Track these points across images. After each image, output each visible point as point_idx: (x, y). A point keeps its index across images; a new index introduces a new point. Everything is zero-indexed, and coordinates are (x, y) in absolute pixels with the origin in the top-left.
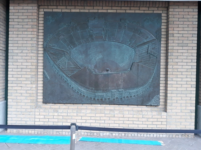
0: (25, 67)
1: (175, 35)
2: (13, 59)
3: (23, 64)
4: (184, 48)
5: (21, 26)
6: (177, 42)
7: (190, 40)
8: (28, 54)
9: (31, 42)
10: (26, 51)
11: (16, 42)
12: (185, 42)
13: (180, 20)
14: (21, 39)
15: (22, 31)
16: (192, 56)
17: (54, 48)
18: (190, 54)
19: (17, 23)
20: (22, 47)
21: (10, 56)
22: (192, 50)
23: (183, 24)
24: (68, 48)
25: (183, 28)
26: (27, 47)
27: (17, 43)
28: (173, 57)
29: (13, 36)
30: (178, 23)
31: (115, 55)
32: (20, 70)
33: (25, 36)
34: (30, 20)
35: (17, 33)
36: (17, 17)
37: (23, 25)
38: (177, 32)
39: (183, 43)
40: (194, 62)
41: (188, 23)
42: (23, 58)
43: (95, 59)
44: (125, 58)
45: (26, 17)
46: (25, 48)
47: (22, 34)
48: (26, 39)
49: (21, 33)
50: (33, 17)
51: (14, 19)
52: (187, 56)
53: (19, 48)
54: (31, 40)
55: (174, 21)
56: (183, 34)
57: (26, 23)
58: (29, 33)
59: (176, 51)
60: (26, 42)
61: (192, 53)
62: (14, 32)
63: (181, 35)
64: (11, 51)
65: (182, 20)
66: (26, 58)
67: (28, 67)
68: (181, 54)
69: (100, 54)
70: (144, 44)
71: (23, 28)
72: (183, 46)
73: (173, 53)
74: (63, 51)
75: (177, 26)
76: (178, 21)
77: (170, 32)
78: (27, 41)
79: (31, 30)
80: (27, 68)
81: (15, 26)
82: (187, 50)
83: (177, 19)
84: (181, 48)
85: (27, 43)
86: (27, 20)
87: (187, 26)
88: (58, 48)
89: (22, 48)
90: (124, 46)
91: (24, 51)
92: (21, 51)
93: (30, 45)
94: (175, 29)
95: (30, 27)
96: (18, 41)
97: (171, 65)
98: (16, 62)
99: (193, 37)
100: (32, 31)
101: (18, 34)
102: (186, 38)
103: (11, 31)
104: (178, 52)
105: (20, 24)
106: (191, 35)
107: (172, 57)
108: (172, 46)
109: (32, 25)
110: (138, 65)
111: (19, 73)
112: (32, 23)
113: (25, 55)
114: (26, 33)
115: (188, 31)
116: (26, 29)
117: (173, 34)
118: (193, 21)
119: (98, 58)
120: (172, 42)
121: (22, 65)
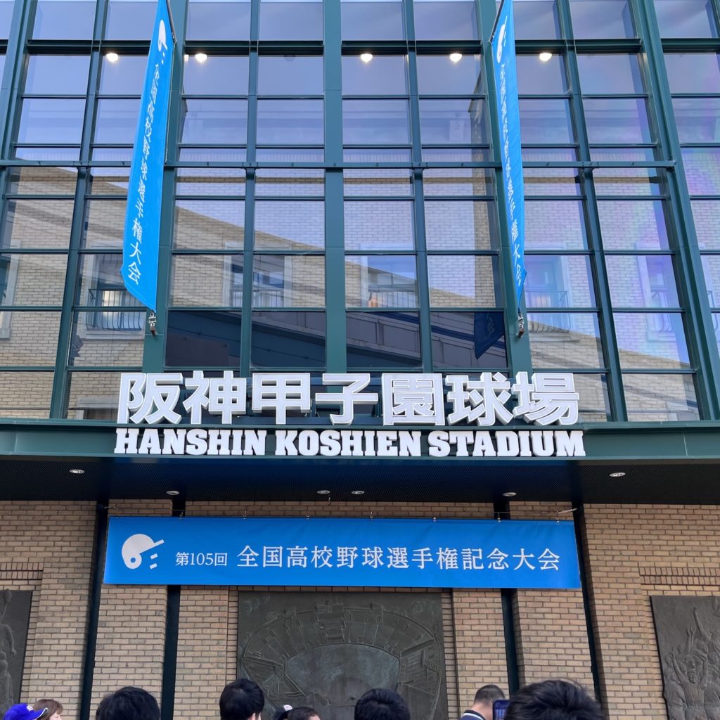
0: (205, 695)
1: (466, 633)
2: (183, 680)
3: (202, 689)
4: (484, 656)
5: (200, 620)
6: (470, 645)
7: (493, 642)
8: (212, 671)
9: (216, 648)
10: (209, 665)
11: (191, 648)
12: (484, 645)
13: (472, 606)
14: (200, 642)
15: (202, 628)
16: (499, 671)
17: (256, 657)
18: (496, 668)
19: (192, 614)
20: (201, 657)
21: (179, 674)
22: (498, 659)
23: (478, 613)
24: (280, 658)
25: (479, 619)
26: (209, 657)
27: (193, 651)
28: (465, 672)
29: (184, 637)
30: (470, 611)
31: (365, 669)
32: (196, 701)
33: (207, 637)
34: (217, 608)
35: (192, 631)
36: (193, 603)
37: (203, 618)
38: (469, 627)
39: (481, 647)
40: (505, 683)
41: (487, 611)
42: (202, 677)
43: (330, 678)
44: (382, 675)
45: (209, 603)
46: (207, 660)
47: (201, 632)
48: (208, 642)
49: (199, 631)
50: (221, 603)
51: (187, 606)
52: (491, 671)
53: (196, 660)
54: (217, 645)
55: (462, 608)
56: (479, 631)
57: (208, 614)
58: (215, 631)
59: (471, 662)
60: (207, 648)
61: (499, 665)
62: (188, 630)
63: (477, 633)
64: (182, 665)
65: (476, 605)
66: (208, 677)
67: (210, 695)
68: (480, 668)
69: (338, 668)
70: (415, 648)
71: (203, 622)
72: (481, 653)
73: (466, 665)
74: (272, 663)
75: (468, 617)
76: (470, 608)
77: (457, 628)
78: (210, 646)
79: (218, 627)
80: (208, 697)
81: (189, 620)
82: (490, 660)
83: (467, 605)
84: (479, 656)
85: (210, 651)
86: (211, 608)
87: (484, 616)
88: (263, 658)
89: (201, 659)
90: (379, 651)
91: (204, 666)
92: (199, 664)
93: (216, 654)
94: (465, 622)
95: (217, 620)
96: (194, 646)
97: (464, 688)
98: (189, 686)
99: (496, 636)
100: (219, 629)
101: (194, 634)
102: (486, 639)
103: (182, 629)
104: (474, 665)
105: (198, 614)
106: (494, 633)
107: (466, 674)
108: (462, 653)
109: (219, 617)
110: (407, 688)
111: (193, 707)
112: (219, 614)
113: (206, 671)
114: (208, 631)
115: (488, 625)
116: (208, 625)
117: (463, 631)
118: (494, 608)
119: (334, 676)
120: (462, 645)
121: (199, 692)
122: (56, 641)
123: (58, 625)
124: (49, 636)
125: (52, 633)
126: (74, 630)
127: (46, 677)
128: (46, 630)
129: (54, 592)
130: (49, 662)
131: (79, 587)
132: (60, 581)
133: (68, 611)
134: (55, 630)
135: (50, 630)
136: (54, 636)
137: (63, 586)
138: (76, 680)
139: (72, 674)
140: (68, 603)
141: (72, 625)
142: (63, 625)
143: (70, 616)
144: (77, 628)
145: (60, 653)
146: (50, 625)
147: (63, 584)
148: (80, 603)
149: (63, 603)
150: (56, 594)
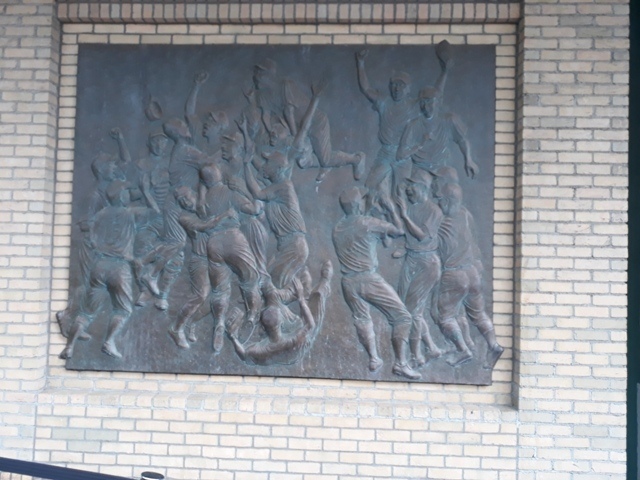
122: (569, 146)
123: (569, 112)
124: (552, 134)
125: (558, 129)
126: (606, 123)
127: (555, 216)
128: (544, 123)
129: (553, 44)
130: (557, 186)
131: (609, 33)
132: (564, 21)
133: (587, 84)
134: (563, 123)
135: (553, 123)
136: (563, 134)
137: (572, 32)
138: (621, 223)
139: (611, 212)
140: (587, 67)
141: (600, 112)
142: (580, 112)
143: (593, 94)
144: (612, 119)
145: (580, 169)
146: (551, 111)
147: (573, 26)
148: (612, 67)
149: (575, 67)
150: (557, 49)
